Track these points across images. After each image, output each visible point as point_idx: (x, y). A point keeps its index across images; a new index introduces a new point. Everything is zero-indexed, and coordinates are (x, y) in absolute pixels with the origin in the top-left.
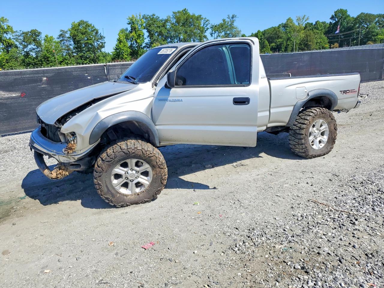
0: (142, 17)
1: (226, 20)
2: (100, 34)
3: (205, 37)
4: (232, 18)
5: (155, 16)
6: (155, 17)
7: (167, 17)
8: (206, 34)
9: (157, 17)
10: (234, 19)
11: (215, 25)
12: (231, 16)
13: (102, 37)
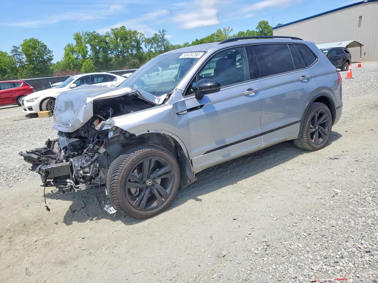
0: (84, 34)
1: (158, 34)
2: (48, 49)
3: (141, 48)
4: (163, 32)
5: (95, 32)
6: (95, 34)
7: (106, 33)
8: (141, 46)
9: (97, 33)
10: (164, 33)
11: (148, 38)
12: (161, 31)
13: (50, 52)
